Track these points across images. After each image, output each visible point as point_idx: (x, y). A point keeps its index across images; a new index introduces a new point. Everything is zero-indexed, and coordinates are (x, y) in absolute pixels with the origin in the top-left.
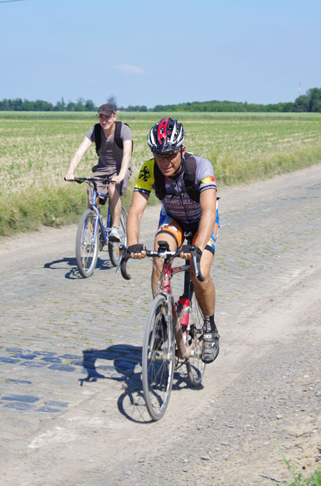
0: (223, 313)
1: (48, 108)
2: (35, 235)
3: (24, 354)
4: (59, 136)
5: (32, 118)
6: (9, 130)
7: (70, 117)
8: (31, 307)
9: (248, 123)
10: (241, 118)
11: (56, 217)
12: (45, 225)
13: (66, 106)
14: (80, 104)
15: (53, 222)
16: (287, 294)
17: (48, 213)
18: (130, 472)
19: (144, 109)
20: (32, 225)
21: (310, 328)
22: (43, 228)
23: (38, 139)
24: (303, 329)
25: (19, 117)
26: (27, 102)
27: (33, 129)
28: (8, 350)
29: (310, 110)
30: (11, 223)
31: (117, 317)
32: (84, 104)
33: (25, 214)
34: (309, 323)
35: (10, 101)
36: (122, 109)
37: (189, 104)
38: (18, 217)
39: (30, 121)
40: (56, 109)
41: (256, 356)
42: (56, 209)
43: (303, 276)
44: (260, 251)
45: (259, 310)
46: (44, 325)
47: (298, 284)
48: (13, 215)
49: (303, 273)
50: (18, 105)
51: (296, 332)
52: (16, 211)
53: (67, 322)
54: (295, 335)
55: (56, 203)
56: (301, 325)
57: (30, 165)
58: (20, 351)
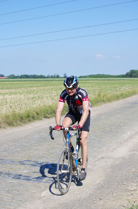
0: (105, 148)
1: (44, 77)
2: (41, 121)
3: (39, 163)
4: (48, 87)
5: (39, 81)
6: (32, 85)
7: (52, 80)
8: (40, 146)
9: (110, 82)
10: (108, 80)
11: (48, 115)
12: (45, 118)
13: (50, 77)
14: (54, 76)
15: (47, 117)
16: (126, 141)
17: (45, 114)
18: (76, 204)
20: (40, 118)
21: (135, 152)
22: (44, 119)
23: (41, 88)
24: (132, 153)
25: (35, 81)
26: (37, 75)
27: (39, 85)
28: (33, 162)
29: (130, 77)
30: (33, 117)
32: (56, 76)
33: (38, 114)
34: (134, 151)
35: (32, 75)
37: (91, 75)
38: (35, 115)
39: (38, 82)
40: (47, 78)
41: (117, 163)
42: (48, 112)
43: (131, 134)
44: (116, 126)
45: (117, 146)
46: (45, 153)
47: (130, 137)
48: (34, 114)
49: (131, 133)
50: (34, 77)
51: (130, 154)
52: (35, 113)
53: (53, 152)
54: (129, 155)
55: (48, 110)
56: (131, 151)
57: (39, 97)
58: (37, 162)
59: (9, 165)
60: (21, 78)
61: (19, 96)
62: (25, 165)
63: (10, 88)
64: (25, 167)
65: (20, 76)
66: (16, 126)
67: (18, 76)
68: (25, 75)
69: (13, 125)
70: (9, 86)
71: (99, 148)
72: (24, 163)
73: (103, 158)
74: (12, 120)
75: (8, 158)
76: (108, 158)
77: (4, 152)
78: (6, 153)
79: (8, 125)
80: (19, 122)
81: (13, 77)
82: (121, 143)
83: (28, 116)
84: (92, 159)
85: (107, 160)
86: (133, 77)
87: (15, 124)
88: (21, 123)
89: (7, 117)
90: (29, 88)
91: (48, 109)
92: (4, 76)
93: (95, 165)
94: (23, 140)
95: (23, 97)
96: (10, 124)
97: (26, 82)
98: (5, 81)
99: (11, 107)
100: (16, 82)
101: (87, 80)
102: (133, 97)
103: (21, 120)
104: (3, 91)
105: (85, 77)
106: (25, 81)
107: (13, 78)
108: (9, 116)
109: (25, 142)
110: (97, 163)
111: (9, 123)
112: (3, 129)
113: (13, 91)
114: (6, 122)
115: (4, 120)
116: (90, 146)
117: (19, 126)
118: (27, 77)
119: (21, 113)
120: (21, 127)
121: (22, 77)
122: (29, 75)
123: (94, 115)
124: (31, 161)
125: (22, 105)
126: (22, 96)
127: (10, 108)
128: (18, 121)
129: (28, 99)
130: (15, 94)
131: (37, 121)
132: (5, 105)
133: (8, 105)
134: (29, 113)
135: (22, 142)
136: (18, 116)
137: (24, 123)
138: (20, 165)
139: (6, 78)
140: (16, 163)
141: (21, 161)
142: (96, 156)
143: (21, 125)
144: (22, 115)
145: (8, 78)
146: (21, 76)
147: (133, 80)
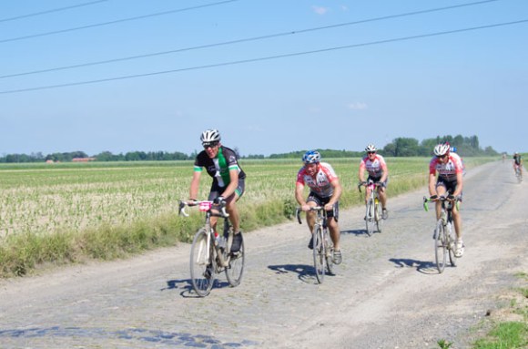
0: (328, 303)
1: (184, 158)
2: (174, 249)
3: (165, 335)
5: (171, 165)
6: (153, 174)
8: (170, 300)
9: (346, 165)
10: (340, 162)
11: (191, 234)
12: (182, 241)
15: (188, 239)
16: (380, 289)
17: (184, 232)
19: (261, 157)
20: (171, 241)
21: (401, 313)
22: (179, 244)
23: (176, 179)
24: (394, 313)
25: (161, 165)
26: (167, 153)
27: (172, 173)
28: (151, 332)
29: (396, 155)
30: (154, 239)
31: (240, 307)
33: (165, 232)
34: (399, 310)
35: (153, 153)
36: (244, 158)
37: (298, 152)
38: (159, 234)
39: (170, 167)
41: (356, 334)
42: (190, 229)
43: (393, 275)
44: (358, 257)
45: (358, 300)
46: (181, 313)
47: (389, 281)
48: (155, 233)
49: (394, 272)
50: (160, 156)
51: (388, 316)
52: (158, 229)
53: (200, 311)
54: (386, 318)
55: (190, 223)
56: (391, 310)
57: (169, 198)
58: (161, 332)
59: (91, 339)
60: (127, 160)
61: (120, 197)
62: (129, 340)
63: (99, 181)
64: (131, 343)
65: (124, 154)
66: (111, 260)
67: (121, 155)
68: (137, 153)
69: (104, 258)
70: (97, 177)
71: (313, 304)
72: (129, 335)
73: (322, 325)
74: (100, 246)
75: (91, 325)
76: (336, 325)
77: (80, 313)
78: (85, 315)
79: (91, 255)
80: (119, 251)
81: (107, 157)
82: (366, 293)
83: (142, 237)
84: (295, 327)
85: (332, 330)
86: (401, 155)
87: (110, 254)
88: (122, 251)
89: (89, 237)
90: (146, 180)
91: (191, 219)
92: (86, 156)
93: (301, 340)
94: (127, 289)
95: (131, 199)
96: (98, 254)
97: (141, 168)
98: (89, 166)
99: (100, 218)
100: (116, 169)
101: (289, 163)
102: (400, 196)
103: (124, 245)
104: (83, 186)
105: (285, 156)
106: (137, 165)
107: (107, 160)
108: (94, 235)
109: (133, 293)
110: (307, 335)
111: (95, 252)
112: (79, 265)
113: (107, 185)
114: (87, 248)
115: (81, 245)
116: (290, 300)
117: (119, 260)
118: (142, 156)
119: (125, 228)
120: (124, 262)
121: (129, 157)
122: (146, 152)
123: (302, 237)
124: (144, 330)
125: (126, 214)
126: (129, 196)
127: (97, 220)
128: (116, 246)
129: (142, 201)
130: (111, 192)
131: (163, 248)
132: (86, 216)
133: (93, 214)
134: (142, 230)
135: (125, 292)
136: (117, 235)
137: (132, 252)
138: (118, 340)
139: (90, 161)
140: (109, 335)
141: (121, 330)
142: (304, 320)
143: (123, 258)
144: (126, 232)
145: (95, 161)
146: (128, 154)
147: (402, 161)
